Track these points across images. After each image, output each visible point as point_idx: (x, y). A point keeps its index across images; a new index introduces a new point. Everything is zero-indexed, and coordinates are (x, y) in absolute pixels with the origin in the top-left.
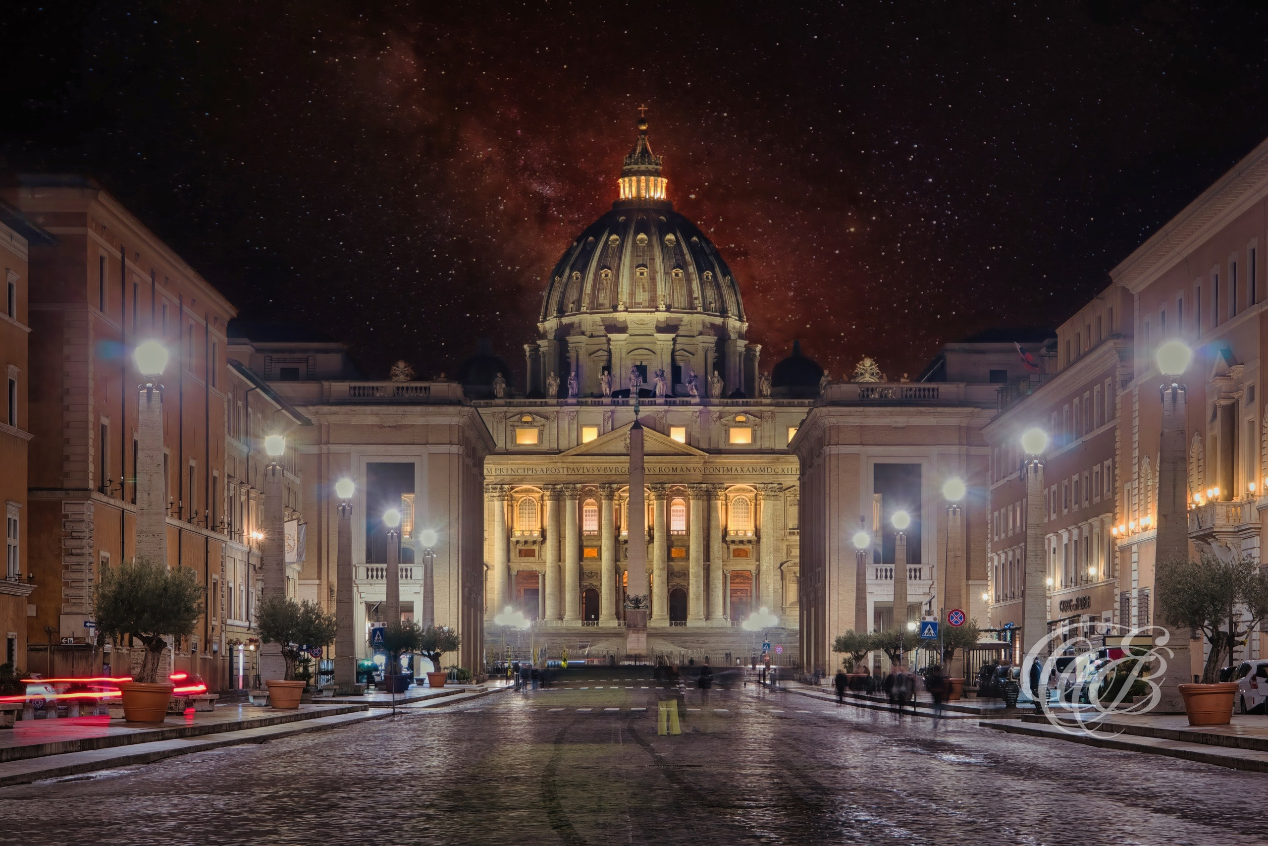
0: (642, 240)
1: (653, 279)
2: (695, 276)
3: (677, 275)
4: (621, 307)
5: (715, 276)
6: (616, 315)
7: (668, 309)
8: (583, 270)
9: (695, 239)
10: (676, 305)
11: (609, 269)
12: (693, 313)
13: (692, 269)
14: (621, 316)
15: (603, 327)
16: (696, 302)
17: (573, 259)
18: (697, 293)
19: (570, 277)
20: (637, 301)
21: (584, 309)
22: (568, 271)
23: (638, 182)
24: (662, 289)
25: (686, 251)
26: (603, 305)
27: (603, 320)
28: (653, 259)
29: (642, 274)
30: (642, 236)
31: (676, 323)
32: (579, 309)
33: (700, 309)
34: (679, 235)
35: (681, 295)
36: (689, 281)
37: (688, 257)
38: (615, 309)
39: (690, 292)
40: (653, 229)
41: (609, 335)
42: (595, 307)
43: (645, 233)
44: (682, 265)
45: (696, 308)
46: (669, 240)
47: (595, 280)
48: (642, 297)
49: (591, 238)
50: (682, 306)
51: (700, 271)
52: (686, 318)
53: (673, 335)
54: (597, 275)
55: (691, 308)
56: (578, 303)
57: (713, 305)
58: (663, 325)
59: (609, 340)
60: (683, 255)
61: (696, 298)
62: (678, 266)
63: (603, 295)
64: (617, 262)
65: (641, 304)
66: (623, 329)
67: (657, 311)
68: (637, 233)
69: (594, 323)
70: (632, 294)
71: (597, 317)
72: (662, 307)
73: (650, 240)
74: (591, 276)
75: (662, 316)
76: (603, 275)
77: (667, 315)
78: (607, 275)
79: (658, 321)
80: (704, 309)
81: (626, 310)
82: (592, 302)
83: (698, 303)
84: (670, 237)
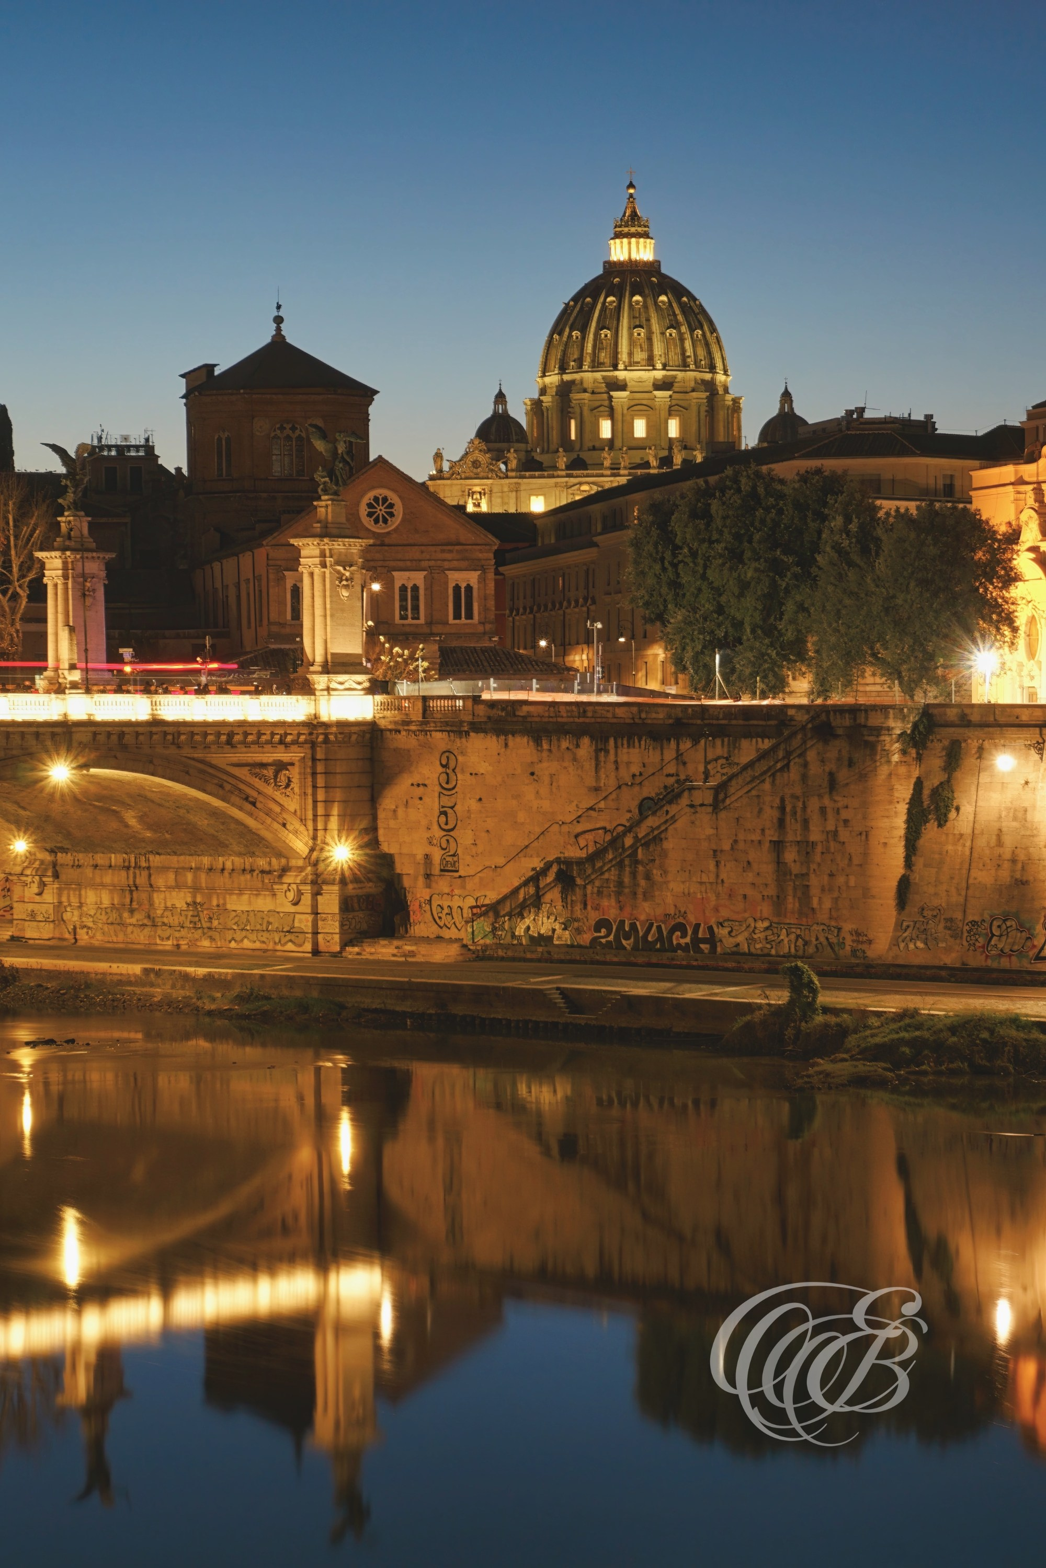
0: (637, 302)
1: (649, 339)
2: (687, 336)
3: (671, 335)
4: (621, 366)
5: (704, 335)
6: (617, 373)
7: (665, 367)
8: (584, 330)
9: (685, 299)
10: (671, 364)
11: (608, 329)
12: (686, 371)
13: (684, 329)
14: (621, 375)
15: (604, 385)
16: (689, 360)
17: (572, 319)
18: (689, 352)
19: (570, 336)
20: (636, 360)
21: (585, 368)
22: (567, 330)
23: (630, 243)
24: (658, 349)
25: (677, 311)
26: (603, 364)
27: (604, 378)
28: (648, 320)
29: (639, 334)
30: (637, 298)
31: (671, 380)
32: (580, 366)
33: (692, 367)
34: (670, 295)
35: (675, 354)
36: (682, 340)
37: (680, 318)
38: (615, 367)
39: (683, 351)
40: (647, 291)
41: (612, 393)
42: (596, 365)
43: (641, 295)
44: (675, 325)
45: (689, 366)
46: (662, 302)
47: (595, 340)
48: (640, 356)
49: (588, 299)
50: (677, 363)
51: (692, 330)
52: (680, 375)
53: (670, 393)
54: (597, 335)
55: (684, 366)
56: (580, 362)
57: (703, 363)
58: (660, 383)
59: (611, 398)
60: (675, 315)
61: (689, 357)
62: (671, 327)
63: (603, 354)
64: (615, 322)
65: (638, 363)
66: (622, 387)
67: (654, 369)
68: (632, 295)
69: (595, 381)
70: (630, 354)
71: (598, 375)
72: (659, 366)
73: (645, 302)
74: (591, 336)
75: (659, 374)
76: (603, 336)
77: (664, 373)
78: (606, 336)
79: (655, 379)
80: (696, 367)
81: (626, 370)
82: (593, 361)
83: (690, 361)
84: (663, 298)
